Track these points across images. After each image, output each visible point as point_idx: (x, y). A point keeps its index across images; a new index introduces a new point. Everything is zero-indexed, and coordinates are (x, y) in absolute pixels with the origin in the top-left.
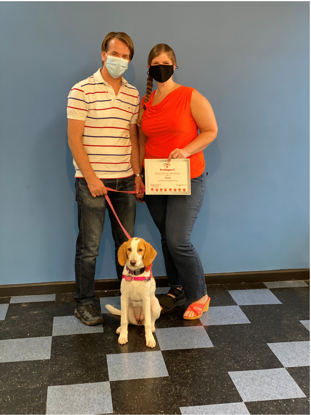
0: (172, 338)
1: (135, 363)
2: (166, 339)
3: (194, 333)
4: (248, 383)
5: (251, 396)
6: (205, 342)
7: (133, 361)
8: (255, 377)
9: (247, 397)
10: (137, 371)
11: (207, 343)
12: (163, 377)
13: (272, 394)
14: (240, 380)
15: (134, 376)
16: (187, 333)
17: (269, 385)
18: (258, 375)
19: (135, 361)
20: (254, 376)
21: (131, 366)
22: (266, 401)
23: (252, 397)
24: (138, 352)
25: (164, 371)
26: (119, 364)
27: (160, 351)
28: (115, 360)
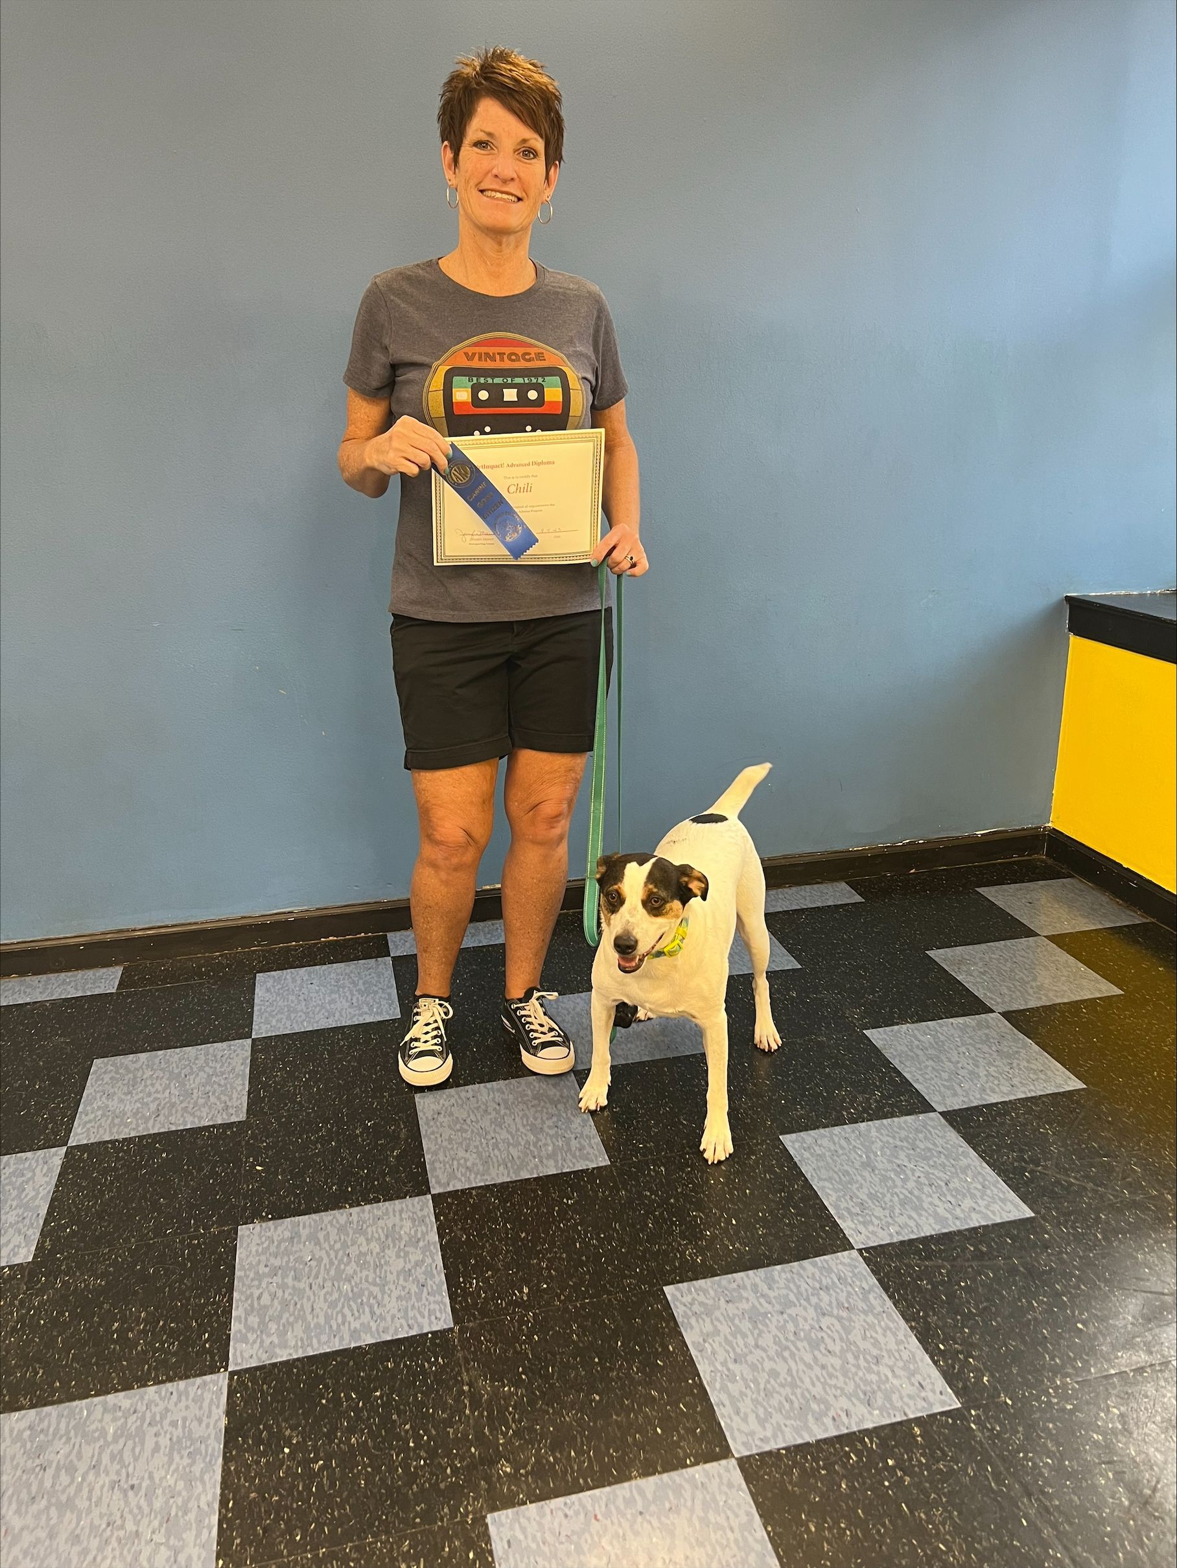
0: (473, 1132)
1: (336, 1262)
2: (450, 1140)
3: (542, 1104)
4: (740, 1341)
5: (757, 1416)
6: (579, 1142)
7: (328, 1255)
8: (762, 1310)
9: (744, 1427)
10: (340, 1305)
11: (588, 1149)
12: (434, 1333)
13: (831, 1399)
14: (708, 1327)
15: (324, 1338)
16: (521, 1106)
17: (815, 1345)
18: (771, 1294)
19: (337, 1252)
20: (757, 1298)
21: (320, 1280)
22: (818, 1441)
23: (762, 1422)
24: (351, 1206)
25: (438, 1298)
26: (275, 1275)
27: (429, 1197)
28: (264, 1253)
